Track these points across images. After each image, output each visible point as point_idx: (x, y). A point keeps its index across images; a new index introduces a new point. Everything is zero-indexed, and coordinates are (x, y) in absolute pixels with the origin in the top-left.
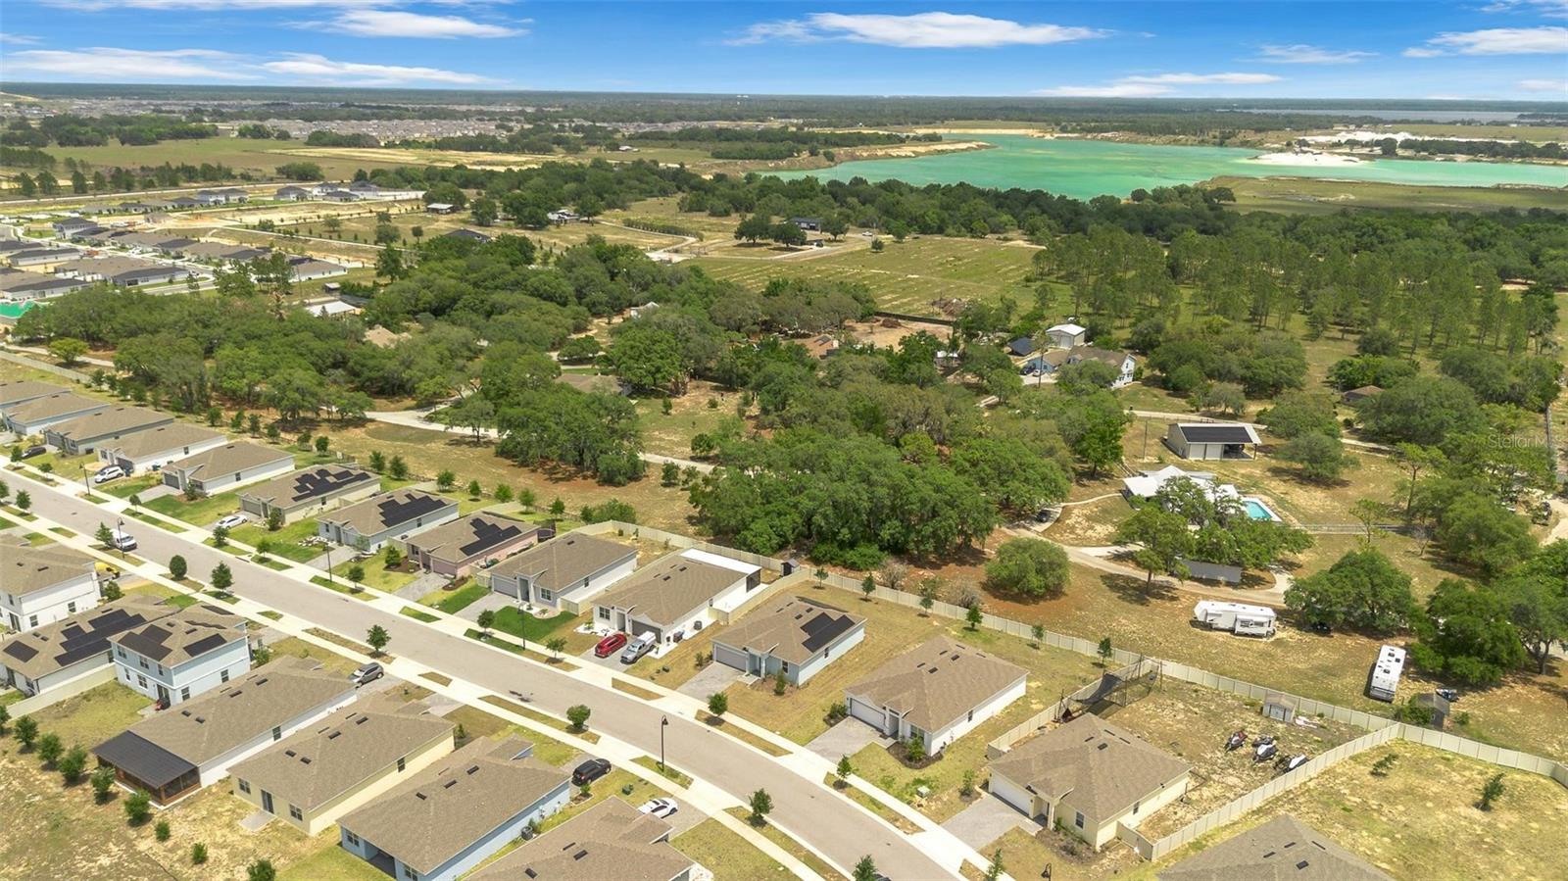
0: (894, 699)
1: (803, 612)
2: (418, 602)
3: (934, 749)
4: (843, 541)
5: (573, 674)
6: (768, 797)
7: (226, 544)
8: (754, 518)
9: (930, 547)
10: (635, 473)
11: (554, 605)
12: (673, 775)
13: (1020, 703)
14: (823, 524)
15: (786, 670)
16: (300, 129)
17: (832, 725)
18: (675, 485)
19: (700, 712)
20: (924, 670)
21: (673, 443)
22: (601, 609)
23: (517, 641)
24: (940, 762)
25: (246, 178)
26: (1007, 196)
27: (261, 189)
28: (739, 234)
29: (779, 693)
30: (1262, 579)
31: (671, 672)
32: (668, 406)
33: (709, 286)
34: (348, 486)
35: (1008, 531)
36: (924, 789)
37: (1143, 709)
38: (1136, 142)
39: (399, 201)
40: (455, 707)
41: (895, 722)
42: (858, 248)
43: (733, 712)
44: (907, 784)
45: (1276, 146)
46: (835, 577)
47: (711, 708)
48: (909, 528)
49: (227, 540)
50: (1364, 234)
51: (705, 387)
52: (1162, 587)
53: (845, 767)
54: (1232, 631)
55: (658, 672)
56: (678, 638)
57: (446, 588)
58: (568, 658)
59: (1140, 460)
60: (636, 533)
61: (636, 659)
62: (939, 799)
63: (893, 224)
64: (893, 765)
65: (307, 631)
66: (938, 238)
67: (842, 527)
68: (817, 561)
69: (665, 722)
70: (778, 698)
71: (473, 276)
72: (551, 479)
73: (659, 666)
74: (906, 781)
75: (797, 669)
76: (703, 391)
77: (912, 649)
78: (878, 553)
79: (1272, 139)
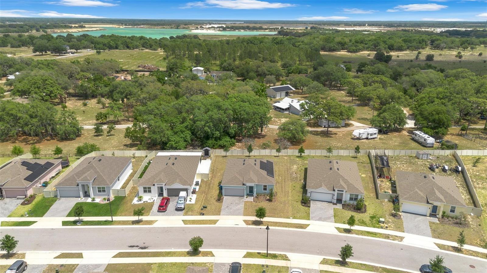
0: (339, 185)
1: (254, 162)
2: (10, 216)
4: (217, 137)
12: (274, 256)
17: (310, 207)
18: (101, 135)
19: (245, 221)
20: (336, 170)
23: (109, 218)
28: (35, 51)
29: (270, 201)
31: (208, 208)
32: (65, 107)
41: (340, 195)
42: (90, 54)
54: (367, 138)
55: (202, 209)
56: (194, 191)
57: (24, 204)
58: (145, 218)
61: (184, 207)
64: (355, 215)
67: (216, 131)
73: (199, 206)
74: (368, 219)
75: (274, 187)
79: (191, 27)
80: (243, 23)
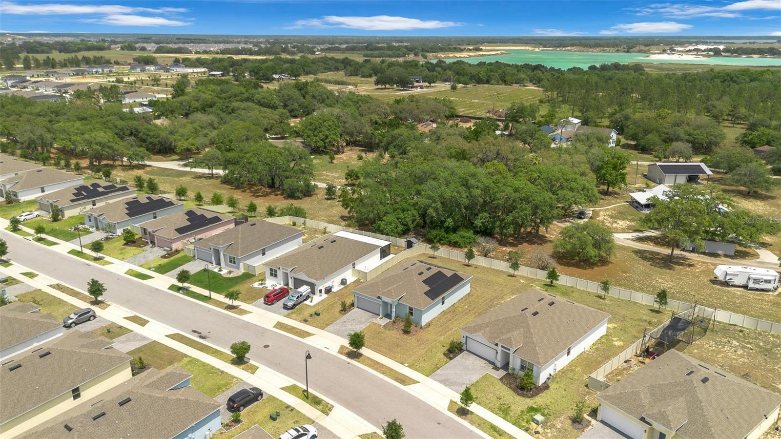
0: (504, 337)
1: (424, 270)
2: (141, 266)
3: (542, 380)
4: (448, 228)
5: (245, 318)
6: (400, 426)
7: (20, 230)
8: (386, 213)
9: (511, 230)
10: (308, 192)
11: (238, 268)
12: (316, 402)
13: (603, 340)
14: (434, 215)
15: (411, 314)
16: (152, 47)
17: (451, 359)
18: (334, 199)
19: (342, 347)
20: (528, 313)
21: (335, 177)
22: (271, 269)
23: (205, 292)
24: (547, 391)
25: (117, 63)
26: (522, 66)
27: (123, 68)
28: (377, 83)
29: (406, 332)
30: (749, 253)
31: (321, 316)
32: (332, 158)
33: (359, 98)
34: (113, 194)
35: (560, 224)
36: (539, 417)
37: (705, 344)
38: (583, 51)
39: (195, 73)
40: (145, 343)
41: (506, 356)
42: (443, 90)
43: (369, 347)
44: (522, 412)
45: (657, 52)
46: (443, 252)
47: (351, 344)
48: (495, 218)
49: (20, 227)
50: (725, 80)
51: (356, 149)
52: (678, 258)
53: (467, 397)
54: (746, 287)
55: (311, 315)
56: (328, 291)
57: (164, 257)
58: (243, 306)
59: (633, 186)
60: (304, 223)
61: (294, 306)
62: (553, 426)
63: (463, 79)
64: (508, 395)
65: (51, 286)
66: (486, 86)
67: (448, 217)
68: (429, 241)
69: (309, 357)
70: (405, 336)
71: (223, 95)
72: (254, 196)
73: (312, 311)
74: (520, 409)
75: (421, 313)
76: (354, 152)
77: (509, 299)
78: (473, 236)
79: (654, 49)
80: (776, 41)
